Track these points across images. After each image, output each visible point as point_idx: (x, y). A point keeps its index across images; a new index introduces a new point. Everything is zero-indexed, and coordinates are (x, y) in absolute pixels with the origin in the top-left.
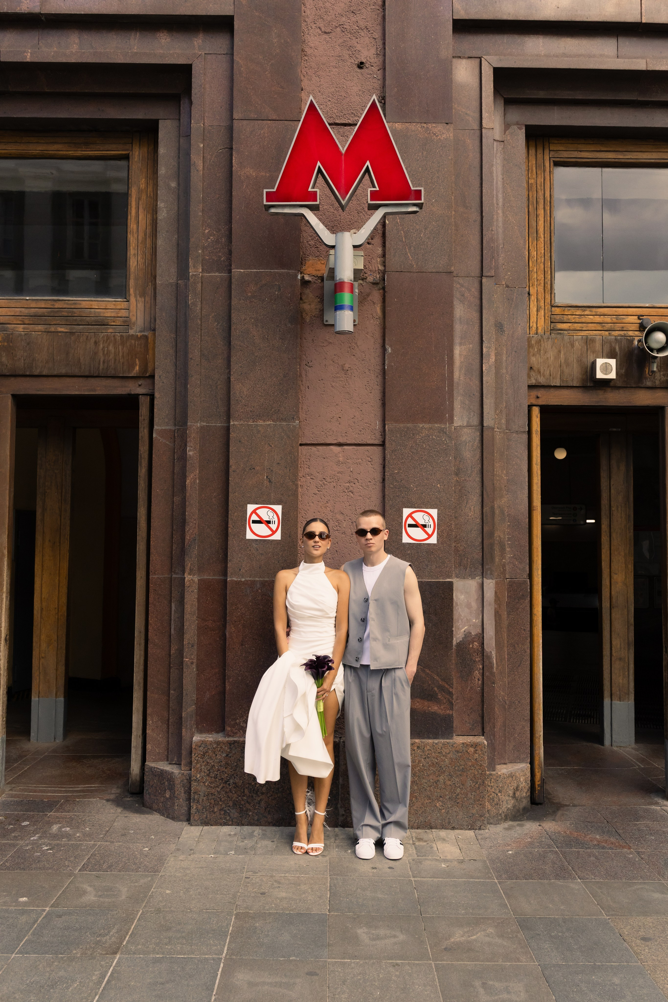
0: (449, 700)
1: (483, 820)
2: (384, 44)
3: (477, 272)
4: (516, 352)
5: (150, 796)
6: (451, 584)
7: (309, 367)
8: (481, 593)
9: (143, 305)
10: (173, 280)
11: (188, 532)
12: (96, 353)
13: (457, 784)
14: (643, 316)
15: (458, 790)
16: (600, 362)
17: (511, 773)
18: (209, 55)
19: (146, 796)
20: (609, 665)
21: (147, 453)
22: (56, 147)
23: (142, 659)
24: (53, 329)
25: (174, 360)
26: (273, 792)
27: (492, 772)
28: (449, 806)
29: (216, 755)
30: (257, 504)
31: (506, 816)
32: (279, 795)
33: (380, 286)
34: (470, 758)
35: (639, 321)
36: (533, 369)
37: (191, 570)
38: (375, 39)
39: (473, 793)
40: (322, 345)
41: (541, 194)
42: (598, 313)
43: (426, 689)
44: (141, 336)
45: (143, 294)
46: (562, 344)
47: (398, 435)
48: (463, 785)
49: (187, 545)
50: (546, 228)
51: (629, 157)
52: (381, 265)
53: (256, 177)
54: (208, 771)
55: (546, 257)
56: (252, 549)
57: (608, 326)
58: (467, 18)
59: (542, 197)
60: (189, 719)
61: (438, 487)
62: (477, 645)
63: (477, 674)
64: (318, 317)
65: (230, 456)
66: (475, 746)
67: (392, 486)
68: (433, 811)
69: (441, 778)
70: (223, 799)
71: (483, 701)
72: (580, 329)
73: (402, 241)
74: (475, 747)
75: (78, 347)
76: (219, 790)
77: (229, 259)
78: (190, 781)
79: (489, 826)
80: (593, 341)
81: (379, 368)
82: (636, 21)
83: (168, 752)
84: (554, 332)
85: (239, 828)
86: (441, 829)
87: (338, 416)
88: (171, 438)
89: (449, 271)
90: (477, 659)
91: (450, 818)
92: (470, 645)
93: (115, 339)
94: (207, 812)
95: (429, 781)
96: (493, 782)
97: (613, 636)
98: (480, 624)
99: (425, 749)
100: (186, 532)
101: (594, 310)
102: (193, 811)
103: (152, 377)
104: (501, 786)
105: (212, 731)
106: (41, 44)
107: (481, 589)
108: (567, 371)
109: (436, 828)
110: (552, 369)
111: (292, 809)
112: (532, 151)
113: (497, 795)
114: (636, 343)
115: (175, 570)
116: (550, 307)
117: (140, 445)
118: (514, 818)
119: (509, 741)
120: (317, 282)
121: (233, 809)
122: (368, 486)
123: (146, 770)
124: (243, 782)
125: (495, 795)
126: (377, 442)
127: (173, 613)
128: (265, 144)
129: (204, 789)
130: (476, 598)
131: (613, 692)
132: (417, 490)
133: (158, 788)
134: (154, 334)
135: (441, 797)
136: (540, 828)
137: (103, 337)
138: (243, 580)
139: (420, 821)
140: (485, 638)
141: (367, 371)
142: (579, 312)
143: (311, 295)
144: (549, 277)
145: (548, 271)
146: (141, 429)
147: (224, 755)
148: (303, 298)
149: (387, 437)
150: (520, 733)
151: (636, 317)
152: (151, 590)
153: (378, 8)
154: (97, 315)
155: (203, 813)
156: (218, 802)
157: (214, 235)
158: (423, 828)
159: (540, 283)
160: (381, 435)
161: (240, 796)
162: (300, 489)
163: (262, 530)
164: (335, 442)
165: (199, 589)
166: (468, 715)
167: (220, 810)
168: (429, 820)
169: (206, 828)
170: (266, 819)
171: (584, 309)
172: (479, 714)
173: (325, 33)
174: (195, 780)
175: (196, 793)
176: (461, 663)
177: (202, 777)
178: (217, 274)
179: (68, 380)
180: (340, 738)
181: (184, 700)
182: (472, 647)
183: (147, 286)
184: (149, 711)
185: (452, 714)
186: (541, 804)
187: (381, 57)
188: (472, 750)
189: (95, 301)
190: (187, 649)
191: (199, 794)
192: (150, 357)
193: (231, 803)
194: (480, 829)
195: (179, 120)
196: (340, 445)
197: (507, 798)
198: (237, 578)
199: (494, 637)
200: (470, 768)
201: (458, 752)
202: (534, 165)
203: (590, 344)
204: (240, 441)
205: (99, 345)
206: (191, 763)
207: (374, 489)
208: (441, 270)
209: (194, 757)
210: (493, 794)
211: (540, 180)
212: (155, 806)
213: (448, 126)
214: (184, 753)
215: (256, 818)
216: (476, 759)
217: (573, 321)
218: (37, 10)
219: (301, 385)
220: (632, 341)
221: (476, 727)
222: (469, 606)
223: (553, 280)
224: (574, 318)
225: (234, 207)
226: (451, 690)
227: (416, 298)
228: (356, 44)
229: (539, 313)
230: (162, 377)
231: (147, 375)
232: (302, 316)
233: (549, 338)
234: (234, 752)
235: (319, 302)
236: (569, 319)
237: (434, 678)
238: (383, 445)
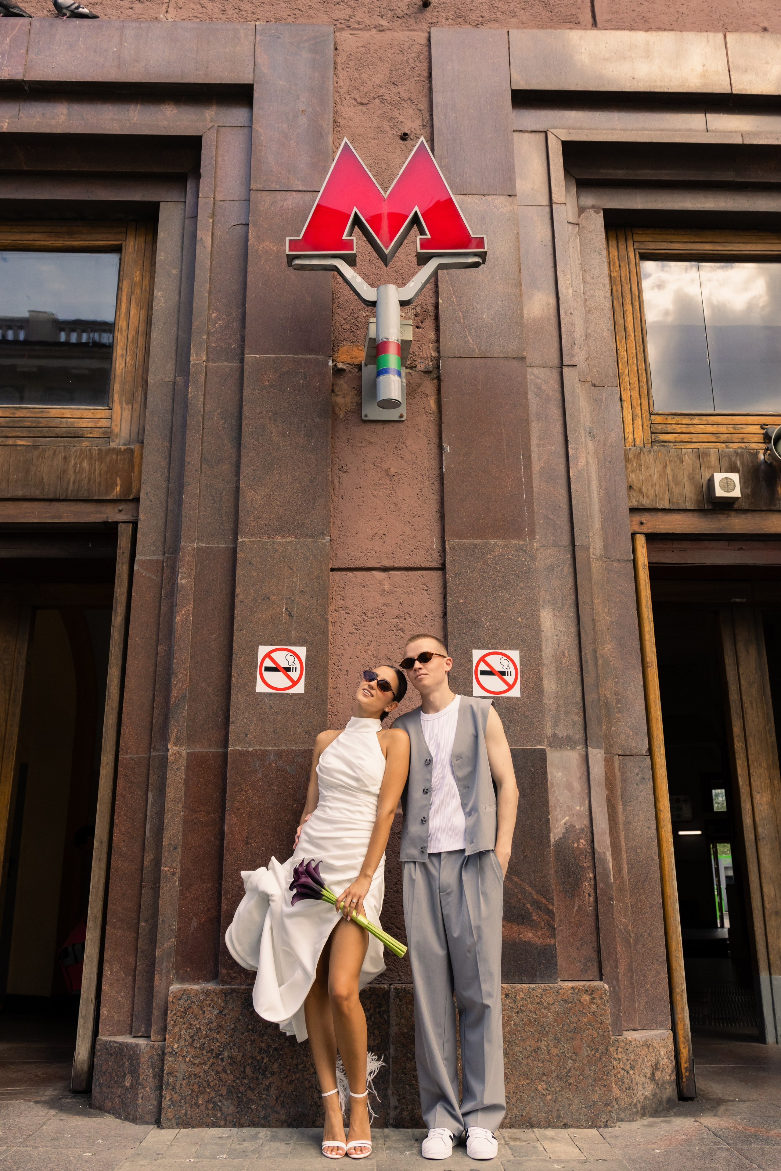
0: (548, 923)
1: (610, 1112)
2: (431, 115)
3: (556, 362)
4: (610, 462)
5: (101, 1088)
6: (543, 753)
7: (344, 472)
8: (585, 769)
9: (130, 413)
10: (169, 378)
11: (175, 686)
12: (64, 471)
13: (568, 1053)
14: (767, 425)
15: (570, 1063)
16: (718, 477)
17: (647, 1041)
18: (223, 128)
19: (96, 1091)
20: (762, 923)
21: (125, 595)
22: (32, 236)
23: (102, 881)
24: (10, 442)
25: (167, 474)
26: (289, 1070)
27: (618, 1037)
28: (557, 1090)
29: (204, 1012)
30: (271, 645)
31: (643, 1108)
32: (298, 1076)
33: (434, 375)
34: (584, 1011)
35: (763, 431)
36: (633, 489)
37: (177, 739)
38: (421, 110)
39: (593, 1068)
40: (361, 445)
41: (627, 288)
42: (710, 422)
43: (514, 907)
44: (125, 450)
45: (131, 401)
46: (668, 459)
47: (463, 555)
48: (576, 1054)
49: (173, 704)
50: (636, 326)
51: (730, 248)
52: (434, 351)
53: (278, 252)
54: (191, 1037)
55: (639, 358)
56: (264, 706)
57: (724, 437)
58: (528, 88)
59: (628, 291)
60: (165, 960)
61: (519, 621)
62: (585, 843)
63: (587, 886)
64: (354, 412)
65: (237, 583)
66: (591, 992)
67: (456, 620)
68: (533, 1097)
69: (543, 1044)
70: (212, 1084)
71: (598, 928)
72: (689, 440)
73: (460, 322)
74: (592, 994)
75: (41, 464)
76: (206, 1068)
77: (242, 347)
78: (162, 1056)
79: (618, 1123)
80: (706, 454)
81: (435, 472)
82: (725, 92)
83: (132, 1020)
84: (656, 444)
85: (234, 1130)
86: (547, 1128)
87: (382, 532)
88: (158, 571)
89: (520, 356)
90: (585, 865)
91: (560, 1108)
92: (573, 844)
93: (91, 454)
94: (188, 1105)
95: (526, 1049)
96: (621, 1053)
97: (763, 880)
98: (587, 813)
99: (518, 997)
100: (173, 688)
101: (704, 418)
102: (166, 1103)
103: (136, 500)
104: (632, 1058)
105: (199, 979)
106: (21, 115)
107: (585, 763)
108: (676, 490)
109: (539, 1126)
110: (657, 488)
111: (317, 1099)
112: (613, 243)
113: (628, 1072)
114: (761, 456)
115: (155, 746)
116: (648, 414)
117: (116, 586)
118: (656, 1113)
119: (640, 996)
120: (353, 371)
121: (227, 1099)
122: (423, 622)
123: (98, 1047)
124: (243, 1056)
125: (626, 1074)
126: (434, 565)
127: (149, 806)
128: (289, 216)
129: (184, 1067)
130: (579, 775)
131: (772, 961)
132: (490, 625)
133: (113, 1075)
134: (142, 447)
135: (544, 1074)
136: (697, 1124)
137: (76, 451)
138: (251, 749)
139: (514, 1116)
140: (595, 832)
141: (419, 476)
142: (685, 420)
143: (345, 386)
144: (645, 380)
145: (642, 374)
146: (119, 566)
147: (216, 1012)
148: (336, 390)
149: (448, 557)
150: (654, 983)
151: (759, 427)
152: (120, 775)
153: (423, 79)
154: (69, 425)
155: (181, 1107)
156: (204, 1088)
157: (224, 319)
158: (519, 1127)
159: (634, 388)
160: (440, 556)
161: (238, 1078)
162: (331, 628)
163: (278, 680)
164: (378, 565)
165: (188, 766)
166: (578, 949)
167: (208, 1102)
168: (528, 1113)
169: (184, 1131)
170: (277, 1116)
171: (692, 417)
172: (593, 947)
173: (362, 104)
174: (171, 1053)
175: (170, 1074)
176: (562, 870)
177: (182, 1048)
178: (225, 364)
179: (26, 505)
180: (390, 985)
181: (159, 931)
182: (578, 847)
183: (136, 391)
184: (107, 956)
185: (555, 945)
186: (691, 1099)
187: (427, 128)
188: (586, 998)
189: (68, 409)
190: (166, 854)
191: (176, 1076)
192: (135, 474)
193: (224, 1091)
194: (606, 1126)
195: (185, 202)
196: (385, 569)
197: (643, 1079)
198: (242, 747)
199: (608, 831)
200: (585, 1026)
201: (565, 1001)
202: (616, 257)
203: (703, 458)
204: (250, 563)
205: (69, 461)
206: (165, 1029)
207: (431, 626)
208: (510, 356)
209: (171, 1015)
210: (622, 1072)
211: (625, 273)
212: (108, 1104)
213: (511, 199)
214: (156, 1013)
215: (262, 1114)
216: (594, 1013)
217: (679, 431)
218: (19, 77)
219: (333, 495)
220: (756, 455)
221: (590, 967)
222: (569, 787)
223: (650, 383)
224: (680, 428)
225: (249, 284)
226: (551, 907)
227: (480, 388)
228: (398, 115)
229: (635, 422)
230: (149, 494)
231: (131, 497)
232: (334, 411)
233: (650, 451)
234: (230, 1007)
235: (356, 394)
236: (674, 429)
237: (525, 889)
238: (442, 568)
